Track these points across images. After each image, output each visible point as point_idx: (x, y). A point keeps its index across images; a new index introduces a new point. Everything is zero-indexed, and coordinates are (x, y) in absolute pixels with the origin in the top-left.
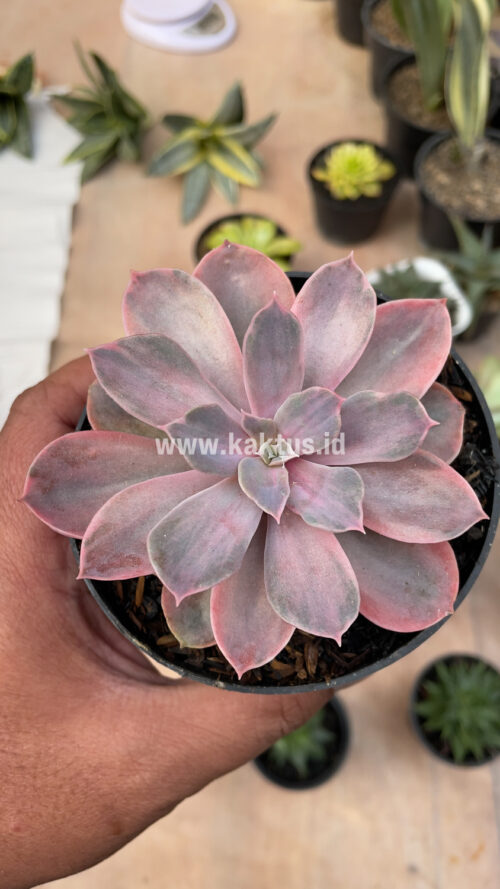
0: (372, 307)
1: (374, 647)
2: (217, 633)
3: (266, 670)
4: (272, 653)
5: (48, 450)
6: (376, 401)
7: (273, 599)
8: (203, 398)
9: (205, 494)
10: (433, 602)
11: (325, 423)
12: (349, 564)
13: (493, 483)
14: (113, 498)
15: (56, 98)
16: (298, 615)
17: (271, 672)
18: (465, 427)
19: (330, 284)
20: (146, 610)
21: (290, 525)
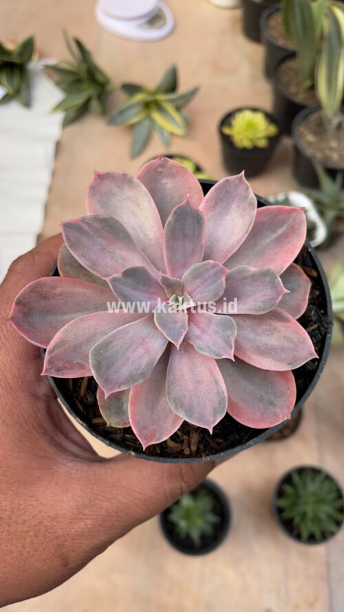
0: (254, 209)
1: (237, 437)
2: (132, 418)
3: (163, 445)
4: (168, 435)
5: (29, 287)
6: (250, 273)
7: (170, 399)
8: (135, 261)
9: (131, 325)
10: (278, 410)
11: (214, 285)
12: (223, 380)
13: (326, 333)
14: (70, 323)
15: (47, 67)
16: (186, 411)
17: (166, 448)
18: (310, 294)
19: (227, 192)
20: (87, 399)
21: (186, 351)
